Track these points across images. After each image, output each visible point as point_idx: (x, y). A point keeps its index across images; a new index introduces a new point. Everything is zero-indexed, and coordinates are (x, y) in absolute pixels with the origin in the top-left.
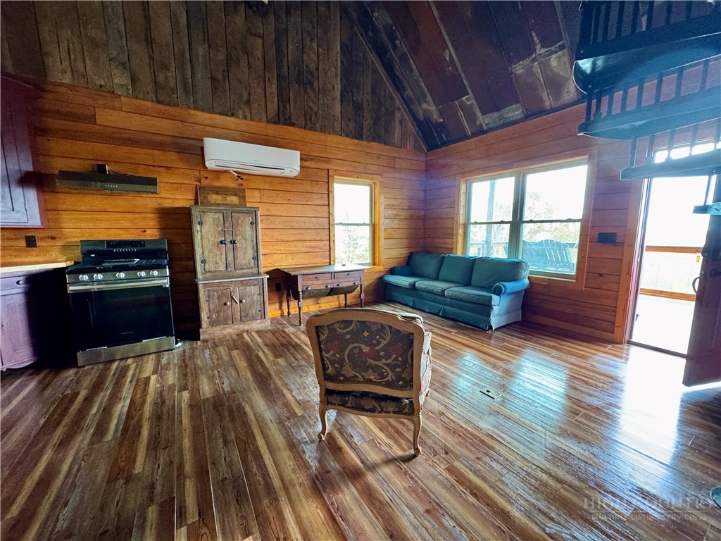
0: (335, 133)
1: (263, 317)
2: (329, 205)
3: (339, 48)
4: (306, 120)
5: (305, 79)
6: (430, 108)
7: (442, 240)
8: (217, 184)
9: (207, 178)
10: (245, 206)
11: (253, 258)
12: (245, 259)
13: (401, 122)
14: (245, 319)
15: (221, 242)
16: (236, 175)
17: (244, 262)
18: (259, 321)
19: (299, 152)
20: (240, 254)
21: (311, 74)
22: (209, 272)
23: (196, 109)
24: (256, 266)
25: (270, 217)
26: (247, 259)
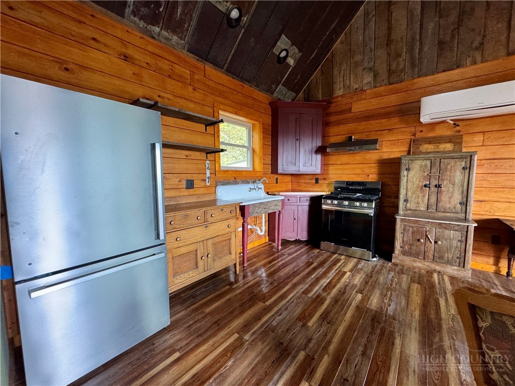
1: (462, 265)
9: (422, 131)
10: (461, 151)
11: (460, 204)
12: (450, 202)
14: (438, 260)
15: (425, 186)
16: (452, 122)
17: (448, 206)
18: (456, 268)
20: (444, 198)
23: (419, 76)
24: (464, 211)
25: (496, 161)
26: (453, 203)
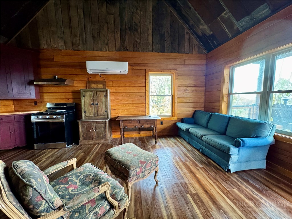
0: (149, 51)
1: (105, 138)
2: (146, 86)
3: (151, 9)
4: (134, 47)
5: (133, 28)
6: (204, 28)
7: (214, 104)
8: (94, 80)
9: (91, 78)
10: (105, 89)
11: (105, 111)
13: (189, 40)
14: (98, 138)
15: (92, 104)
16: (100, 75)
17: (101, 113)
18: (104, 140)
19: (127, 62)
20: (100, 110)
21: (136, 25)
22: (87, 116)
23: (87, 50)
24: (107, 115)
25: (117, 93)
26: (103, 112)
